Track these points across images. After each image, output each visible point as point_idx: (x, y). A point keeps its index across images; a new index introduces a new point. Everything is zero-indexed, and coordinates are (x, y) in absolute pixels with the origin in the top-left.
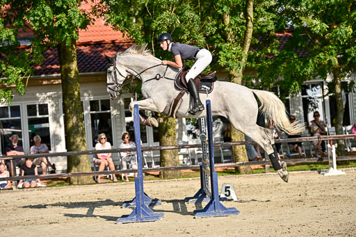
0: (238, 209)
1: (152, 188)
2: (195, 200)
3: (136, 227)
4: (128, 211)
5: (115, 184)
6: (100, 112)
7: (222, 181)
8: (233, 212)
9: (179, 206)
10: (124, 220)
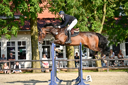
9: (69, 83)
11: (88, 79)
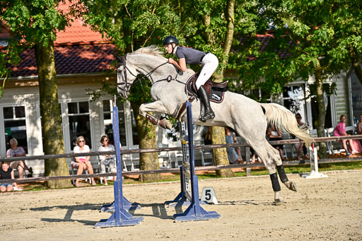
0: (218, 213)
1: (132, 192)
2: (175, 203)
3: (115, 231)
4: (107, 215)
5: (94, 188)
6: (79, 114)
7: (203, 184)
8: (213, 216)
9: (158, 210)
10: (103, 225)
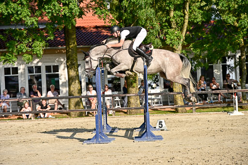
0: (163, 137)
8: (159, 139)
9: (129, 133)
10: (89, 142)
11: (161, 126)
